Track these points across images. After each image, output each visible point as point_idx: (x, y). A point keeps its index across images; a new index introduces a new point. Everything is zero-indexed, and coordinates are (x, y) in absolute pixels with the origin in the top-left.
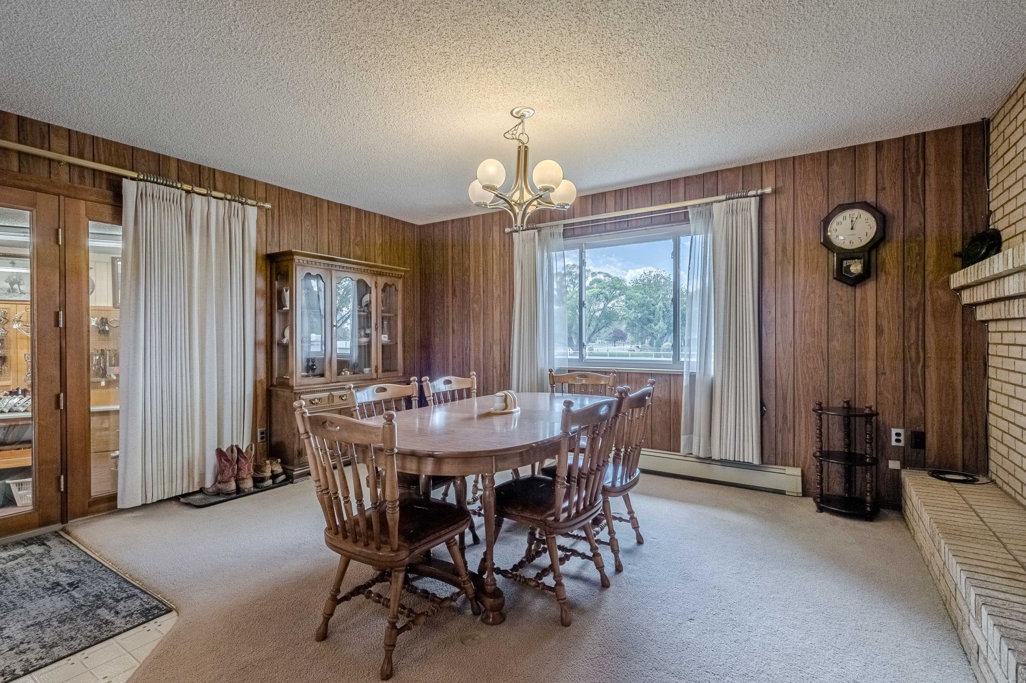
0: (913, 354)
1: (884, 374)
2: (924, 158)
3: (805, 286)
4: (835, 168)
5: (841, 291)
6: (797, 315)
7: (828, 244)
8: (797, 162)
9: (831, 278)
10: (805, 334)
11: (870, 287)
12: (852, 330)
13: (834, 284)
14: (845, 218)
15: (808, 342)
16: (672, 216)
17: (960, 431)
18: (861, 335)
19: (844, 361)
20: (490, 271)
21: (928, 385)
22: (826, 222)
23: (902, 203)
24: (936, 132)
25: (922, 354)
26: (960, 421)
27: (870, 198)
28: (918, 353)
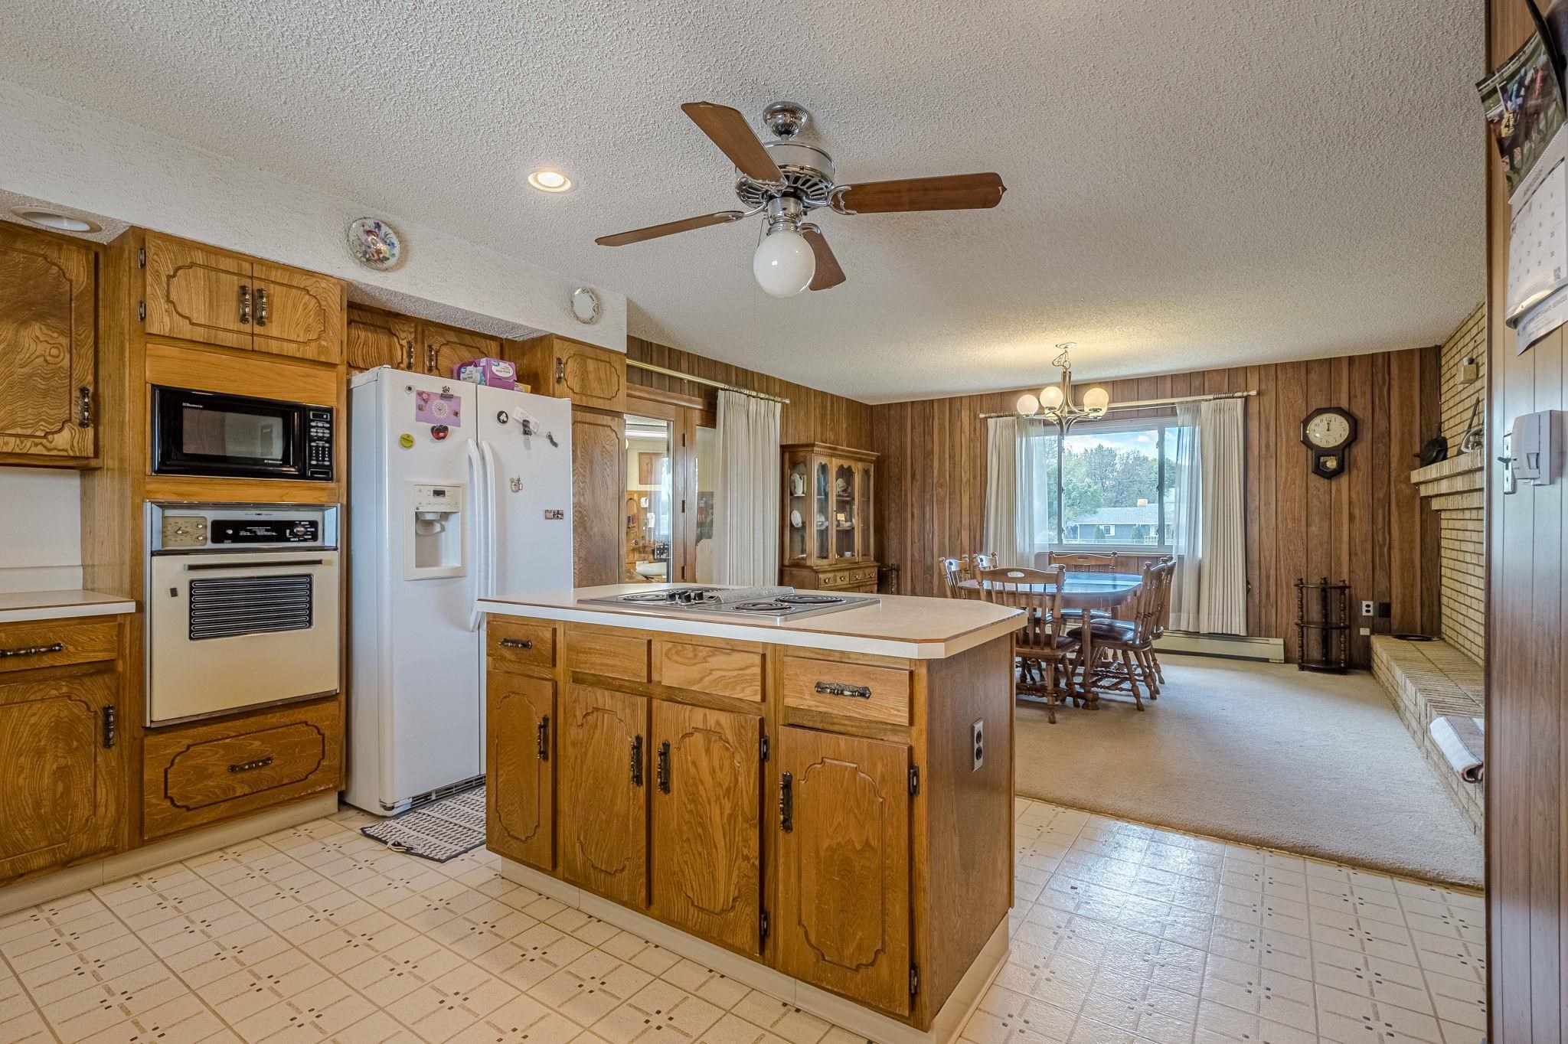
0: (1380, 538)
1: (1356, 554)
2: (1389, 374)
3: (1286, 478)
4: (1313, 376)
5: (1317, 482)
6: (1280, 504)
7: (1307, 442)
8: (1279, 368)
9: (1310, 470)
10: (1286, 520)
11: (1344, 480)
12: (1328, 516)
13: (1313, 477)
14: (1322, 421)
15: (1289, 527)
16: (1159, 411)
17: (1419, 601)
18: (1336, 521)
19: (1321, 545)
20: (957, 456)
21: (1393, 564)
22: (1306, 422)
23: (1370, 411)
24: (1399, 352)
25: (1387, 537)
26: (1419, 593)
27: (1344, 404)
28: (1384, 538)
